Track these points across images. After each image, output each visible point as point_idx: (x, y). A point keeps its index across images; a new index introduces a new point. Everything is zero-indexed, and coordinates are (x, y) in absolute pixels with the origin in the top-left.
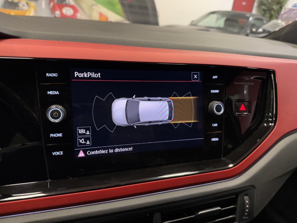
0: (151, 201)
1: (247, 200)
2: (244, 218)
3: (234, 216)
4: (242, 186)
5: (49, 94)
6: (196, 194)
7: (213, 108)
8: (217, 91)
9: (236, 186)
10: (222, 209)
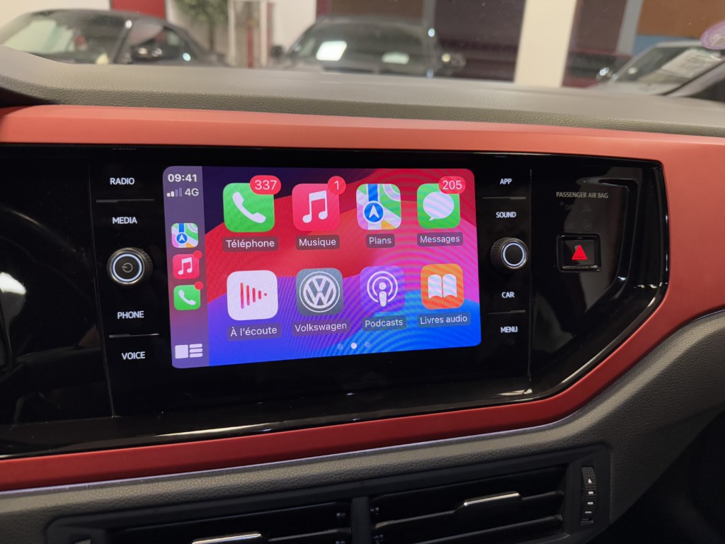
1: (589, 477)
2: (584, 522)
3: (559, 517)
5: (116, 223)
6: (455, 458)
7: (501, 253)
8: (511, 215)
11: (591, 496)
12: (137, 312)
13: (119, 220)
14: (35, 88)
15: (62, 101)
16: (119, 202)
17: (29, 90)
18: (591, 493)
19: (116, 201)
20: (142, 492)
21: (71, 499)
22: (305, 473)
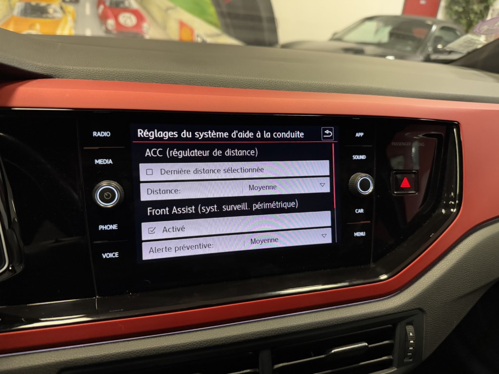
0: (255, 331)
1: (410, 332)
2: (406, 360)
3: (391, 357)
4: (402, 310)
5: (98, 164)
6: (327, 321)
7: (357, 184)
8: (363, 157)
9: (392, 308)
10: (370, 346)
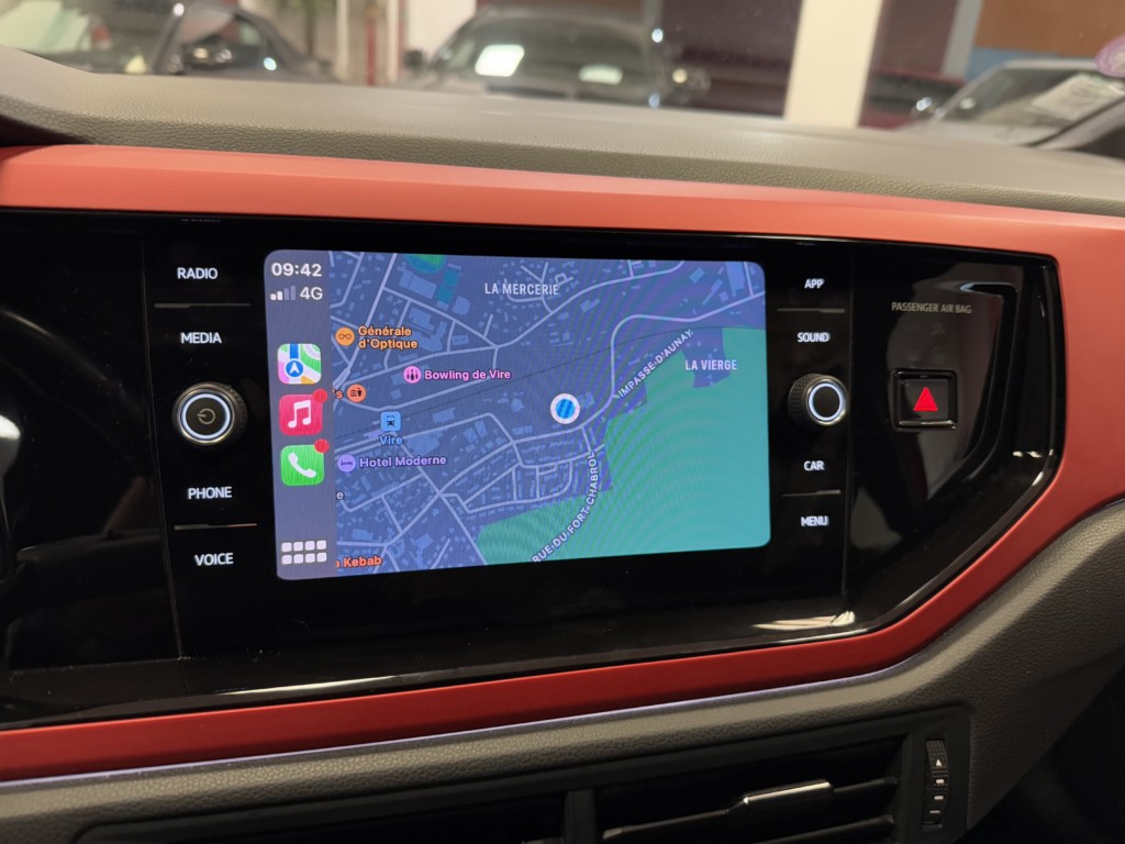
11: (941, 786)
12: (220, 488)
13: (191, 338)
14: (53, 116)
15: (98, 139)
16: (191, 308)
17: (43, 119)
18: (940, 781)
19: (187, 306)
20: (231, 784)
21: (114, 794)
22: (494, 752)
